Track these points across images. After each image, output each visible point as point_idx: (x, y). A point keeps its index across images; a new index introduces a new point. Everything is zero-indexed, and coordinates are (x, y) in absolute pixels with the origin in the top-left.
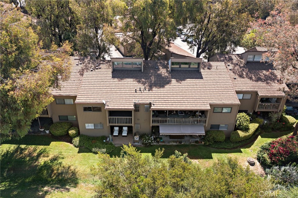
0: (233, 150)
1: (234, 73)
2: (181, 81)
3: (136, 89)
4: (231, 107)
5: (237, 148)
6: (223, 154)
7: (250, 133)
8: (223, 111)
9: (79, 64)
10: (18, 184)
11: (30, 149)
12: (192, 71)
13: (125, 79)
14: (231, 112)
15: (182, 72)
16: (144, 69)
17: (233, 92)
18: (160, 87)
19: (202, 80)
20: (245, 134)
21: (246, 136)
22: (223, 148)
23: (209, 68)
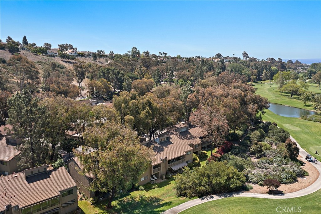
1: (179, 138)
2: (167, 147)
4: (190, 151)
8: (189, 154)
12: (166, 141)
14: (191, 154)
15: (164, 143)
17: (187, 145)
19: (173, 144)
20: (197, 161)
23: (171, 139)
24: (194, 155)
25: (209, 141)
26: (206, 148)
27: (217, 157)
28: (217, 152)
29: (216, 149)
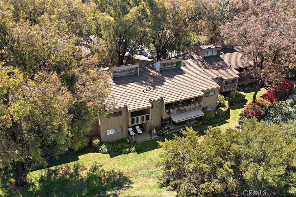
1: (200, 66)
2: (172, 78)
3: (144, 90)
4: (214, 90)
7: (227, 108)
8: (210, 95)
11: (62, 169)
12: (174, 69)
13: (128, 84)
14: (214, 95)
15: (168, 71)
16: (139, 73)
17: (211, 80)
18: (161, 85)
19: (184, 75)
20: (225, 109)
23: (185, 65)
24: (221, 97)
25: (254, 76)
26: (245, 87)
27: (263, 106)
28: (264, 96)
29: (263, 91)
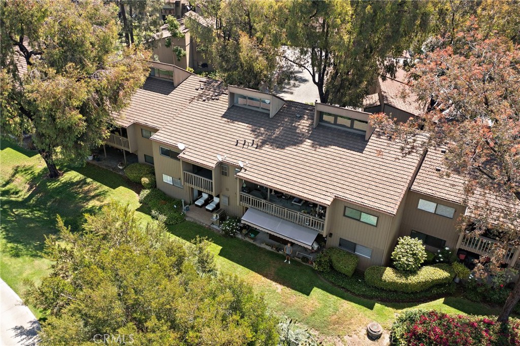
0: (362, 299)
2: (318, 147)
3: (237, 141)
4: (375, 214)
5: (371, 298)
6: (334, 297)
7: (410, 282)
8: (362, 219)
9: (199, 89)
10: (48, 219)
11: (92, 186)
14: (376, 226)
18: (278, 147)
20: (396, 278)
21: (397, 283)
22: (343, 288)
